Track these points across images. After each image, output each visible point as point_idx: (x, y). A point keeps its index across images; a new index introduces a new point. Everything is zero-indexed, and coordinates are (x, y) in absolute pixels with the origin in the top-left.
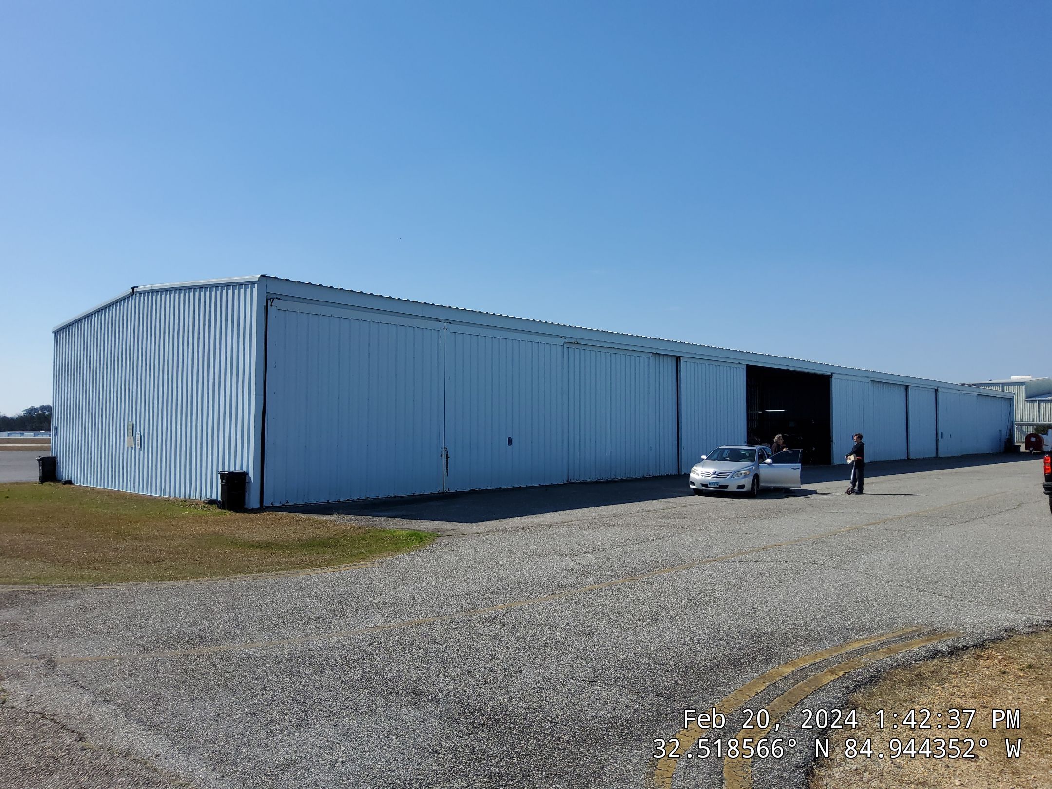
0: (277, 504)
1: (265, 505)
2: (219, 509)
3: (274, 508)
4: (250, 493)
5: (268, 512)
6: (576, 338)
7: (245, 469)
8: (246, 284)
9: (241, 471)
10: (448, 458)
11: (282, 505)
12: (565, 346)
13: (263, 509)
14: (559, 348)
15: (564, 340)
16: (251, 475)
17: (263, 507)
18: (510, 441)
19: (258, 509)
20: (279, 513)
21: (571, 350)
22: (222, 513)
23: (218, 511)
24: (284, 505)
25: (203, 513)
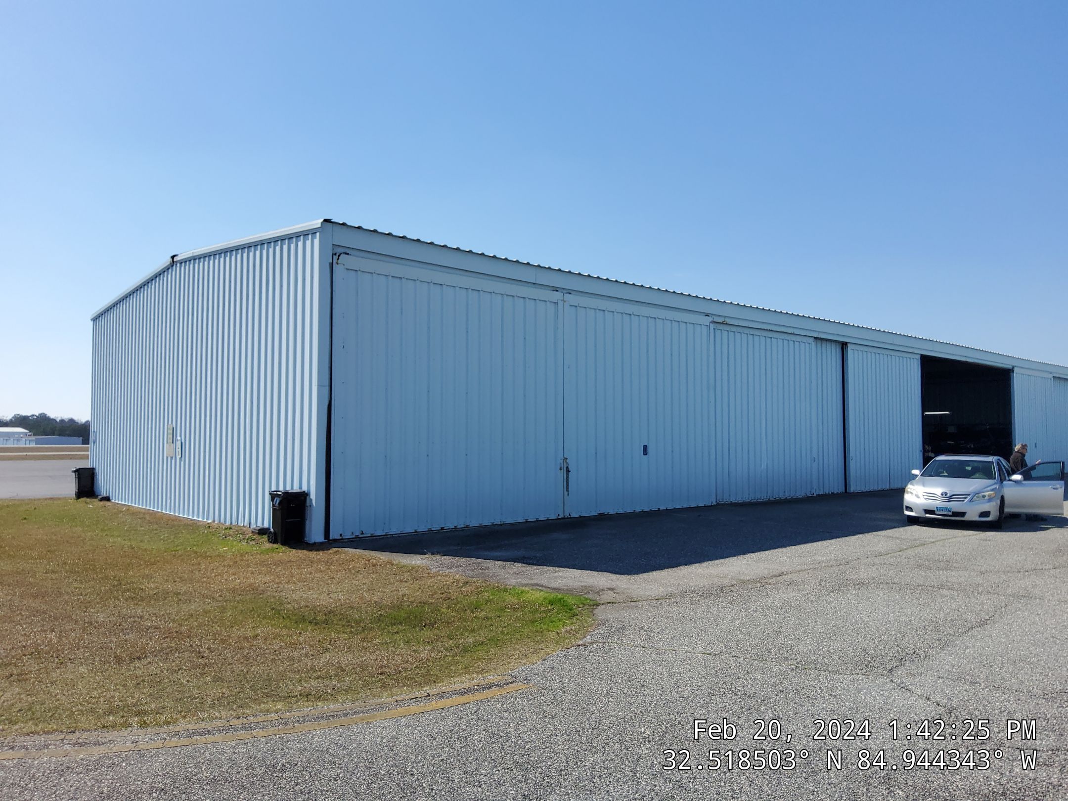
0: (348, 535)
1: (331, 537)
2: (271, 542)
3: (344, 542)
4: (311, 521)
5: (334, 549)
6: (725, 317)
7: (305, 488)
8: (305, 234)
9: (299, 491)
10: (570, 471)
11: (354, 537)
12: (712, 326)
13: (329, 543)
14: (704, 329)
15: (710, 319)
16: (313, 496)
17: (329, 540)
18: (645, 449)
19: (322, 543)
20: (350, 550)
21: (718, 333)
22: (273, 550)
23: (269, 545)
24: (357, 537)
25: (248, 549)
